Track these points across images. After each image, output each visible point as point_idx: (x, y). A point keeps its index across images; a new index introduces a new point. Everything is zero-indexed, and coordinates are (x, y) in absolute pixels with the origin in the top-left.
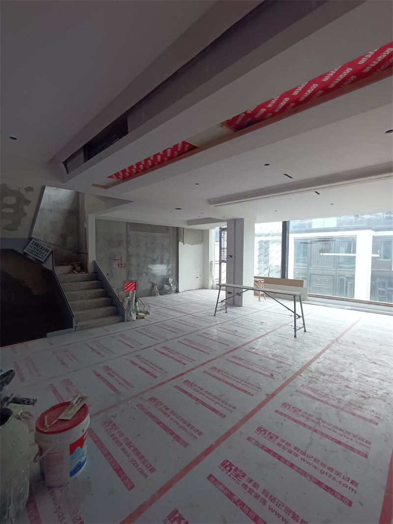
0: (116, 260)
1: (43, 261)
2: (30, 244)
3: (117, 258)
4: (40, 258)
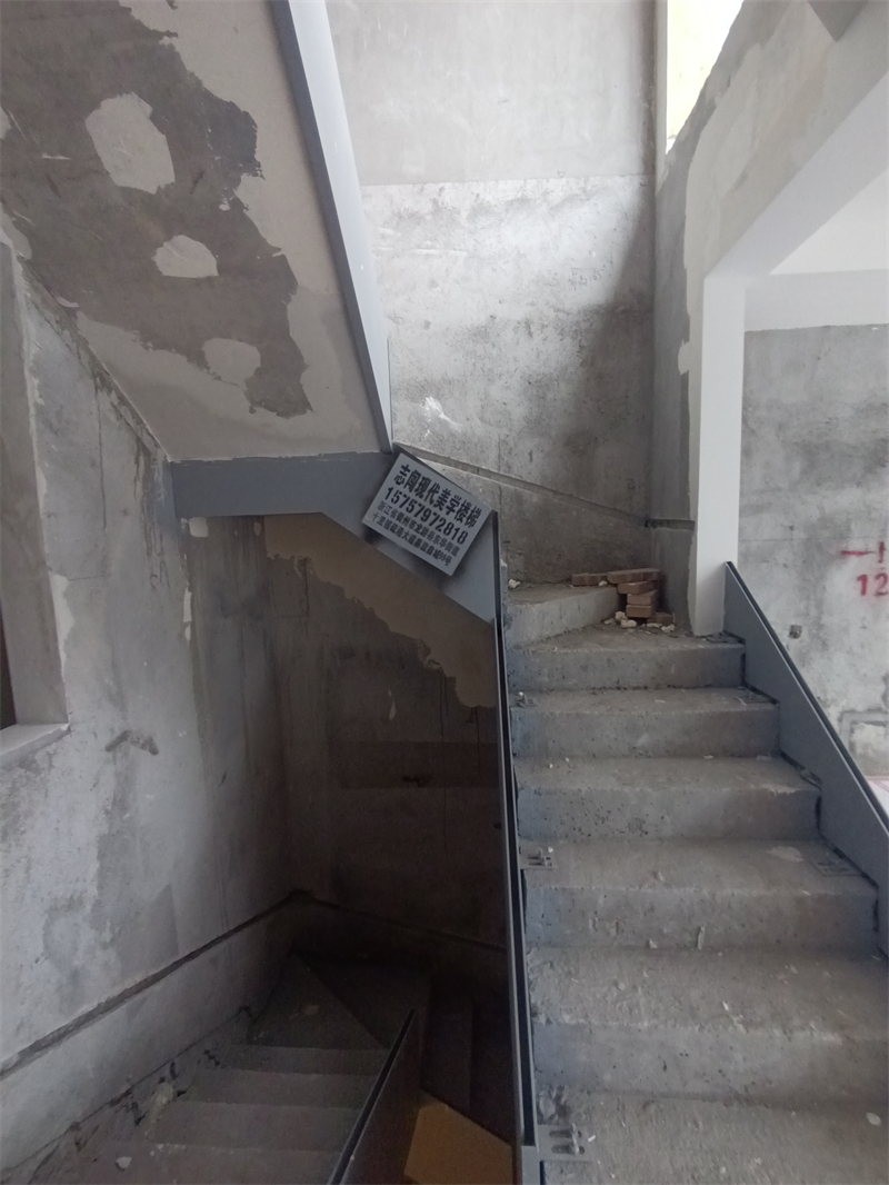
0: (845, 553)
1: (449, 570)
2: (390, 481)
3: (856, 545)
4: (436, 556)
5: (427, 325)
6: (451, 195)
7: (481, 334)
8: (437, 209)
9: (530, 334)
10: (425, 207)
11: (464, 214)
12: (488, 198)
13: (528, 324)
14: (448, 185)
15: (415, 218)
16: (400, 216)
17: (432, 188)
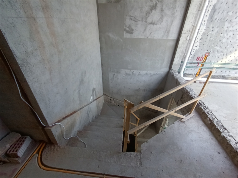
5: (129, 88)
6: (135, 72)
7: (137, 90)
8: (133, 73)
9: (145, 91)
10: (131, 73)
11: (137, 75)
12: (141, 73)
13: (144, 90)
14: (135, 71)
15: (129, 74)
16: (127, 74)
17: (132, 71)
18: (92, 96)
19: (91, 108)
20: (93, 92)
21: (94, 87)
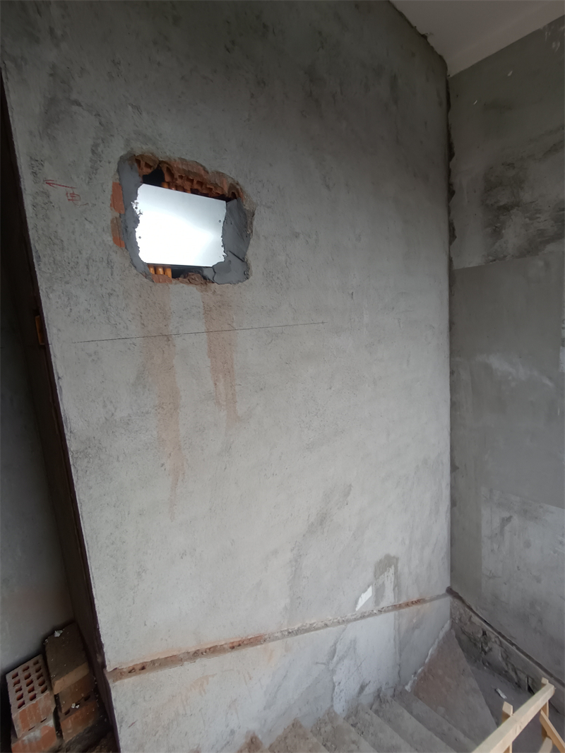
18: (370, 590)
19: (354, 641)
20: (382, 573)
21: (392, 554)
